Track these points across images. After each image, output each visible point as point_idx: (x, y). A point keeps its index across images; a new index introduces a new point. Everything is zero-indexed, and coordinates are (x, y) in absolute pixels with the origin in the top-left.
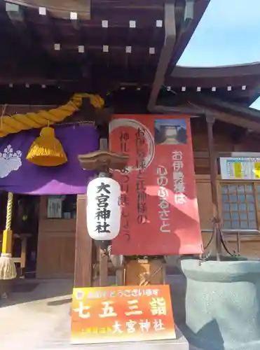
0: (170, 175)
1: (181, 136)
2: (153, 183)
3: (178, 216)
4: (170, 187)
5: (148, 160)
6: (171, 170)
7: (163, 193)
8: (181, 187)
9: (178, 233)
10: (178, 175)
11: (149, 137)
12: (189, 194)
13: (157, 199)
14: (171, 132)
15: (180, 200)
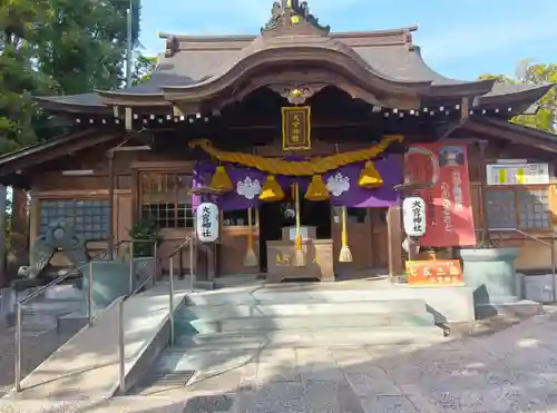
0: (451, 190)
1: (460, 160)
2: (439, 196)
3: (457, 221)
4: (452, 199)
5: (435, 179)
6: (452, 186)
7: (446, 203)
8: (459, 198)
9: (457, 231)
10: (458, 191)
11: (435, 161)
12: (465, 204)
13: (442, 208)
14: (452, 156)
15: (459, 208)
